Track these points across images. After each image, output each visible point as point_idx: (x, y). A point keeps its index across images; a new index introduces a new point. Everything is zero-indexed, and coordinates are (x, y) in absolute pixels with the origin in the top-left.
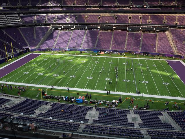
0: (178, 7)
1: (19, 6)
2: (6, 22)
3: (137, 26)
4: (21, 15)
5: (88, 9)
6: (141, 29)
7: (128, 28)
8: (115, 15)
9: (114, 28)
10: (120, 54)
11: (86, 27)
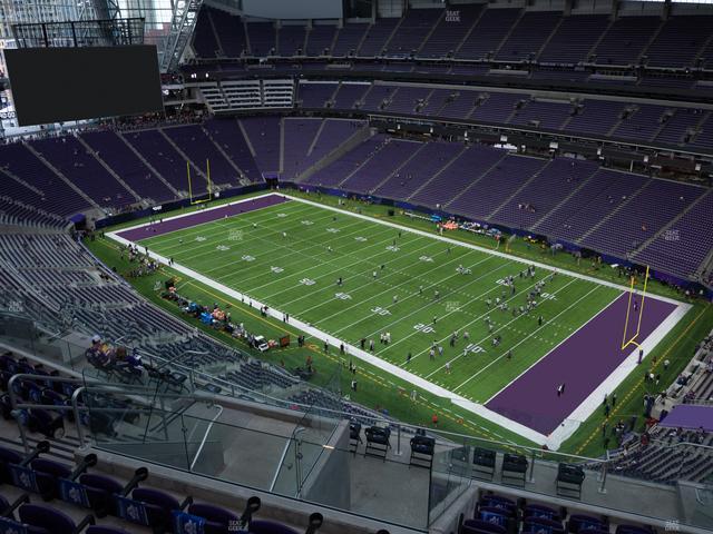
1: (297, 57)
2: (252, 101)
4: (301, 81)
5: (492, 71)
7: (599, 153)
8: (577, 101)
9: (554, 146)
10: (500, 239)
11: (466, 135)
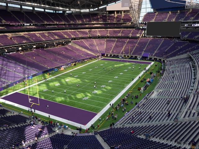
0: (64, 24)
3: (51, 42)
6: (55, 44)
11: (6, 51)
